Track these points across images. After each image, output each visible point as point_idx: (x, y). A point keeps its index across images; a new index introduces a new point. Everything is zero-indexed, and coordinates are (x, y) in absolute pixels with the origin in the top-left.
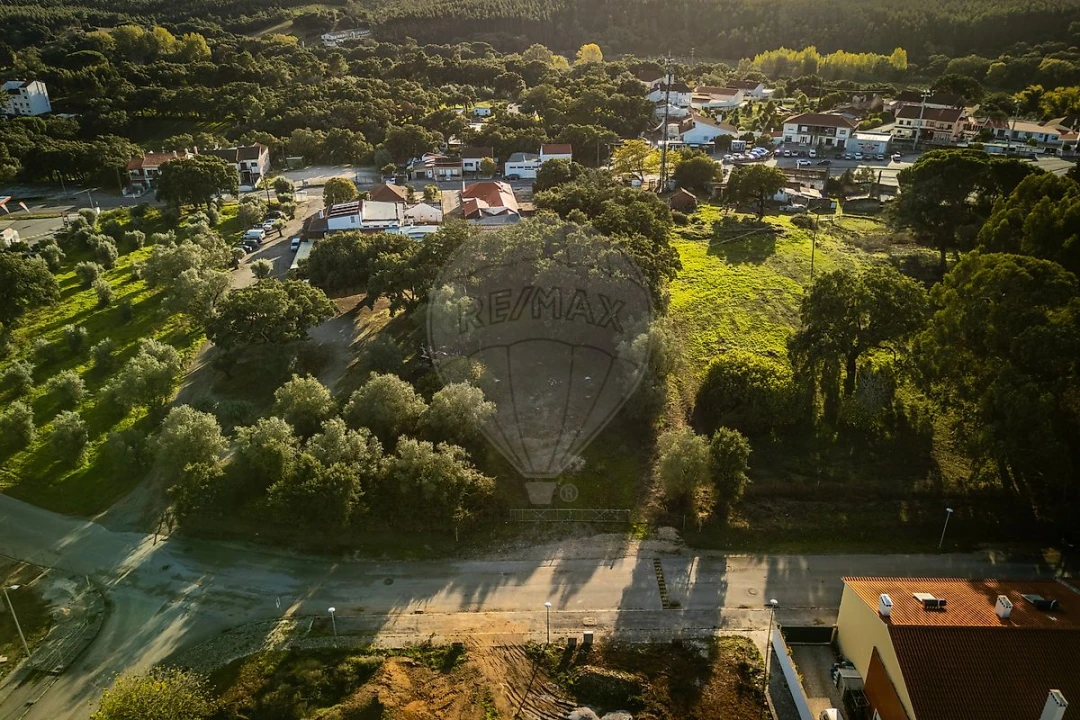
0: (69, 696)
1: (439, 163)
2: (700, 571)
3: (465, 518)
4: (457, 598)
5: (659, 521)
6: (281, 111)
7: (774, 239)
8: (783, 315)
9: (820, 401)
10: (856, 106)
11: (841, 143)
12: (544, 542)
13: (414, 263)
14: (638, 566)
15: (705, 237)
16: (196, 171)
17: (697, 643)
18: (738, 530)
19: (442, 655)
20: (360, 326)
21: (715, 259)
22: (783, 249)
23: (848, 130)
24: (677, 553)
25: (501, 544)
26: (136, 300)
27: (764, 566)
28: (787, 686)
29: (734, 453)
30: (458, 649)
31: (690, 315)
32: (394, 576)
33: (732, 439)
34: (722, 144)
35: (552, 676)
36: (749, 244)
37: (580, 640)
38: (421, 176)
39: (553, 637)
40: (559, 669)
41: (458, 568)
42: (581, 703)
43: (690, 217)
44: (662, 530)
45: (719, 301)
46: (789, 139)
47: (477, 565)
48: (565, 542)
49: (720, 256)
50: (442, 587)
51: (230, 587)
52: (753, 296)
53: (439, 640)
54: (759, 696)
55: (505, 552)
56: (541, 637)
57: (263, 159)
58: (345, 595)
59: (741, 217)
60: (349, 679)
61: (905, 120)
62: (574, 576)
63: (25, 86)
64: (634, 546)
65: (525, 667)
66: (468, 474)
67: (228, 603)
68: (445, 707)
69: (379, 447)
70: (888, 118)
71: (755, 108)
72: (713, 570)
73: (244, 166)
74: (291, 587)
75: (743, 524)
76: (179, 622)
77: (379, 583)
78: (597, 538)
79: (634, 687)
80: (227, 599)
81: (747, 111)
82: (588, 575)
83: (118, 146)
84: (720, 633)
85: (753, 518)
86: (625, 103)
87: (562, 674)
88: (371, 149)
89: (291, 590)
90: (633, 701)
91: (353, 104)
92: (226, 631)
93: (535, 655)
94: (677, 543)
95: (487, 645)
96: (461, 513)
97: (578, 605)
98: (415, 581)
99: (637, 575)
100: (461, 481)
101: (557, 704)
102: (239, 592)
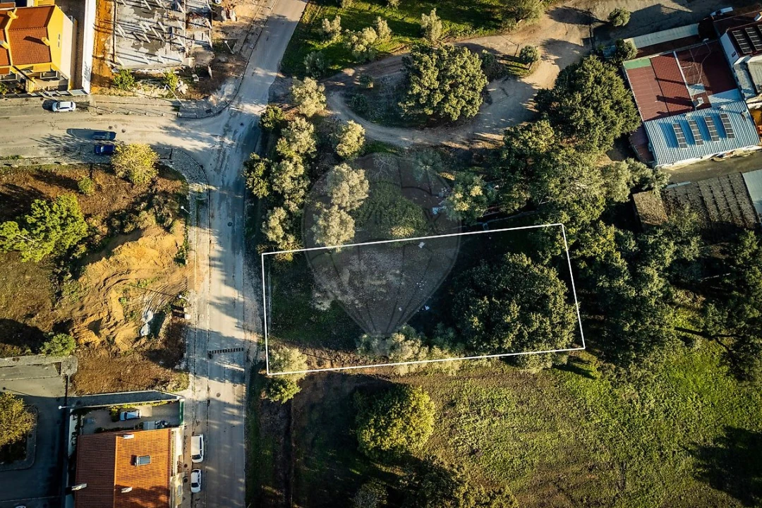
2: (233, 370)
4: (214, 254)
14: (239, 340)
17: (183, 365)
24: (248, 360)
25: (255, 271)
27: (236, 403)
32: (233, 227)
35: (170, 303)
41: (238, 253)
42: (156, 315)
48: (256, 303)
51: (228, 157)
53: (192, 253)
54: (152, 387)
55: (249, 274)
56: (192, 296)
58: (221, 208)
62: (230, 308)
64: (254, 338)
65: (175, 291)
67: (218, 160)
68: (155, 263)
72: (235, 377)
74: (228, 184)
76: (207, 145)
77: (230, 220)
78: (259, 318)
79: (157, 336)
80: (221, 159)
84: (190, 375)
87: (169, 306)
89: (226, 183)
92: (202, 167)
94: (255, 360)
95: (188, 274)
96: (260, 248)
97: (210, 310)
98: (230, 235)
99: (231, 340)
101: (156, 306)
102: (225, 162)
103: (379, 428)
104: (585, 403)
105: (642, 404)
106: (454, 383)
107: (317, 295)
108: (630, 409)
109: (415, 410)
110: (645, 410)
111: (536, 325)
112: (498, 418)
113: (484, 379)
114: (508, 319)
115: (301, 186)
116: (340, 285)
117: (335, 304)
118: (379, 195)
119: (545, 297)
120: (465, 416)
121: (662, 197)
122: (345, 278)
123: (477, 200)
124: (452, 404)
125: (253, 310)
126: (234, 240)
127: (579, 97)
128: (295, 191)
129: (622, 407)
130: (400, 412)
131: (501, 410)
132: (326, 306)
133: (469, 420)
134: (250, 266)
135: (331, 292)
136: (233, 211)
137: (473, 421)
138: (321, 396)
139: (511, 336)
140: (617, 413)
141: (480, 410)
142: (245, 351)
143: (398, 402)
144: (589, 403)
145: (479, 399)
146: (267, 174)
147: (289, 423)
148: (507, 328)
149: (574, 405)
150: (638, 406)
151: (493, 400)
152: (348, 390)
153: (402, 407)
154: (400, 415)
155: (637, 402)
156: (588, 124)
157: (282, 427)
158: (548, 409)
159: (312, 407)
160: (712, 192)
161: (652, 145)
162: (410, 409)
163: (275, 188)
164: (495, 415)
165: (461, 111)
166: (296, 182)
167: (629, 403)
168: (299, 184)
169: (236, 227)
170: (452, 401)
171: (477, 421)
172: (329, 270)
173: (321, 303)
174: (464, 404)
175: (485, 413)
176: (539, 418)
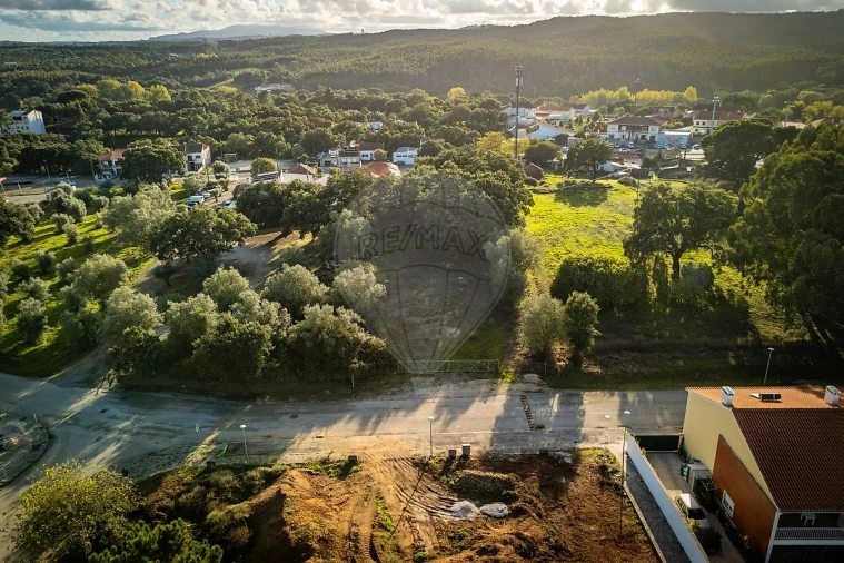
0: (9, 502)
1: (341, 154)
2: (561, 403)
3: (360, 368)
4: (354, 426)
5: (523, 370)
6: (221, 125)
7: (606, 191)
8: (618, 236)
9: (653, 288)
10: (662, 115)
11: (653, 137)
12: (427, 387)
13: (319, 196)
14: (508, 401)
15: (551, 192)
16: (152, 155)
17: (562, 453)
18: (591, 374)
19: (339, 466)
20: (276, 251)
21: (560, 205)
22: (612, 197)
23: (657, 128)
24: (540, 391)
25: (390, 388)
26: (97, 241)
27: (616, 399)
28: (642, 481)
29: (585, 309)
30: (353, 461)
31: (542, 237)
32: (299, 412)
33: (584, 299)
34: (561, 140)
35: (435, 479)
36: (586, 195)
37: (459, 452)
38: (328, 164)
39: (436, 451)
40: (441, 474)
41: (353, 406)
42: (461, 498)
43: (539, 182)
44: (526, 376)
45: (565, 229)
46: (612, 136)
47: (370, 403)
48: (445, 386)
49: (565, 202)
50: (340, 419)
51: (158, 423)
52: (591, 225)
53: (336, 456)
54: (618, 489)
55: (394, 394)
56: (425, 451)
57: (205, 153)
59: (578, 181)
60: (257, 483)
61: (701, 122)
63: (26, 114)
65: (411, 473)
66: (363, 336)
67: (155, 434)
68: (341, 504)
69: (288, 317)
70: (688, 122)
71: (584, 120)
72: (572, 403)
73: (190, 158)
74: (211, 422)
75: (596, 369)
76: (112, 448)
77: (286, 418)
78: (472, 382)
80: (154, 432)
81: (579, 121)
82: (465, 408)
83: (93, 146)
84: (581, 446)
85: (604, 365)
86: (485, 115)
87: (444, 478)
88: (290, 147)
90: (508, 494)
91: (276, 118)
92: (152, 454)
93: (421, 465)
94: (539, 384)
95: (379, 458)
96: (356, 364)
97: (456, 429)
98: (317, 415)
99: (507, 407)
100: (357, 342)
101: (441, 499)
102: (165, 426)
134: (380, 394)
142: (524, 394)
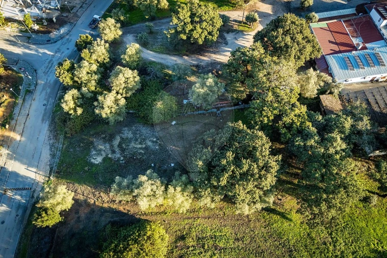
12: (51, 149)
24: (33, 197)
32: (46, 106)
41: (45, 123)
58: (42, 95)
64: (41, 179)
72: (19, 209)
74: (50, 82)
77: (45, 102)
89: (48, 81)
98: (43, 112)
103: (118, 252)
104: (289, 243)
105: (335, 246)
106: (186, 221)
107: (94, 152)
108: (325, 250)
109: (149, 238)
110: (337, 251)
111: (246, 168)
112: (219, 252)
113: (210, 220)
114: (224, 162)
115: (93, 78)
116: (112, 146)
117: (105, 159)
118: (148, 89)
119: (255, 148)
120: (192, 248)
121: (340, 98)
122: (116, 142)
123: (210, 87)
124: (183, 238)
125: (46, 161)
126: (44, 115)
127: (281, 31)
128: (89, 81)
129: (318, 248)
130: (138, 239)
131: (221, 245)
132: (98, 160)
133: (195, 252)
135: (104, 151)
136: (49, 97)
137: (199, 253)
138: (81, 227)
139: (226, 175)
140: (314, 253)
141: (204, 244)
142: (32, 190)
143: (138, 232)
144: (292, 243)
145: (204, 235)
146: (71, 69)
147: (51, 247)
148: (224, 170)
149: (280, 244)
150: (331, 248)
151: (215, 236)
152: (103, 224)
153: (139, 236)
154: (136, 241)
155: (330, 244)
156: (287, 46)
157: (45, 250)
158: (259, 247)
159: (73, 235)
160: (374, 96)
161: (331, 68)
162: (145, 237)
163: (76, 79)
164: (216, 249)
165: (205, 38)
166: (90, 75)
167: (324, 245)
168: (92, 76)
169: (48, 107)
170: (183, 236)
171: (202, 253)
172: (106, 137)
173: (96, 158)
174: (193, 239)
175: (208, 247)
176: (251, 253)
